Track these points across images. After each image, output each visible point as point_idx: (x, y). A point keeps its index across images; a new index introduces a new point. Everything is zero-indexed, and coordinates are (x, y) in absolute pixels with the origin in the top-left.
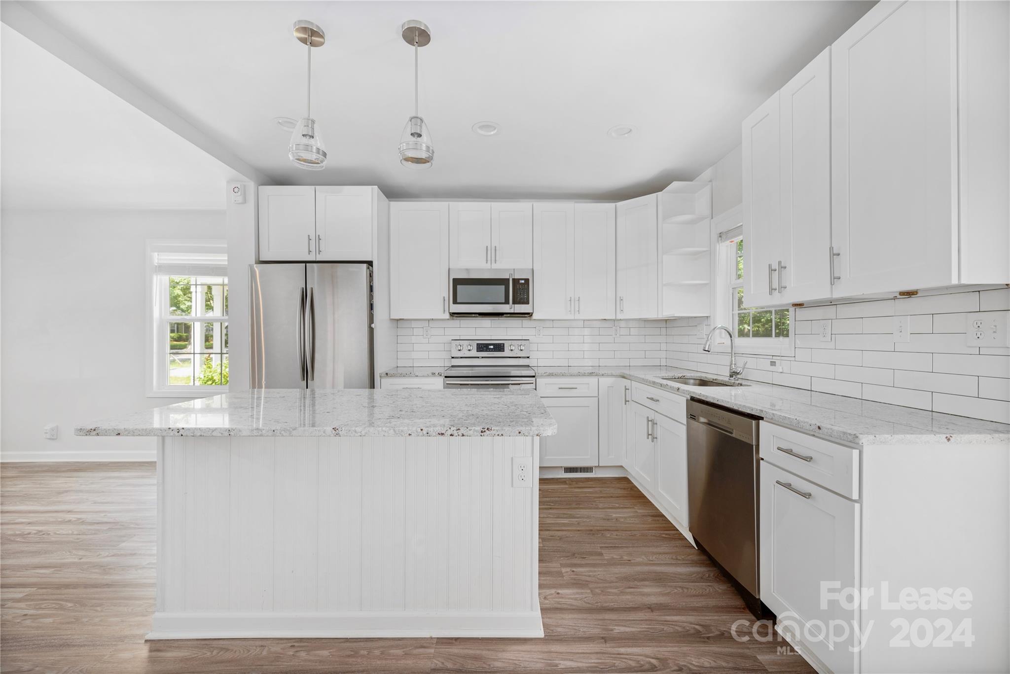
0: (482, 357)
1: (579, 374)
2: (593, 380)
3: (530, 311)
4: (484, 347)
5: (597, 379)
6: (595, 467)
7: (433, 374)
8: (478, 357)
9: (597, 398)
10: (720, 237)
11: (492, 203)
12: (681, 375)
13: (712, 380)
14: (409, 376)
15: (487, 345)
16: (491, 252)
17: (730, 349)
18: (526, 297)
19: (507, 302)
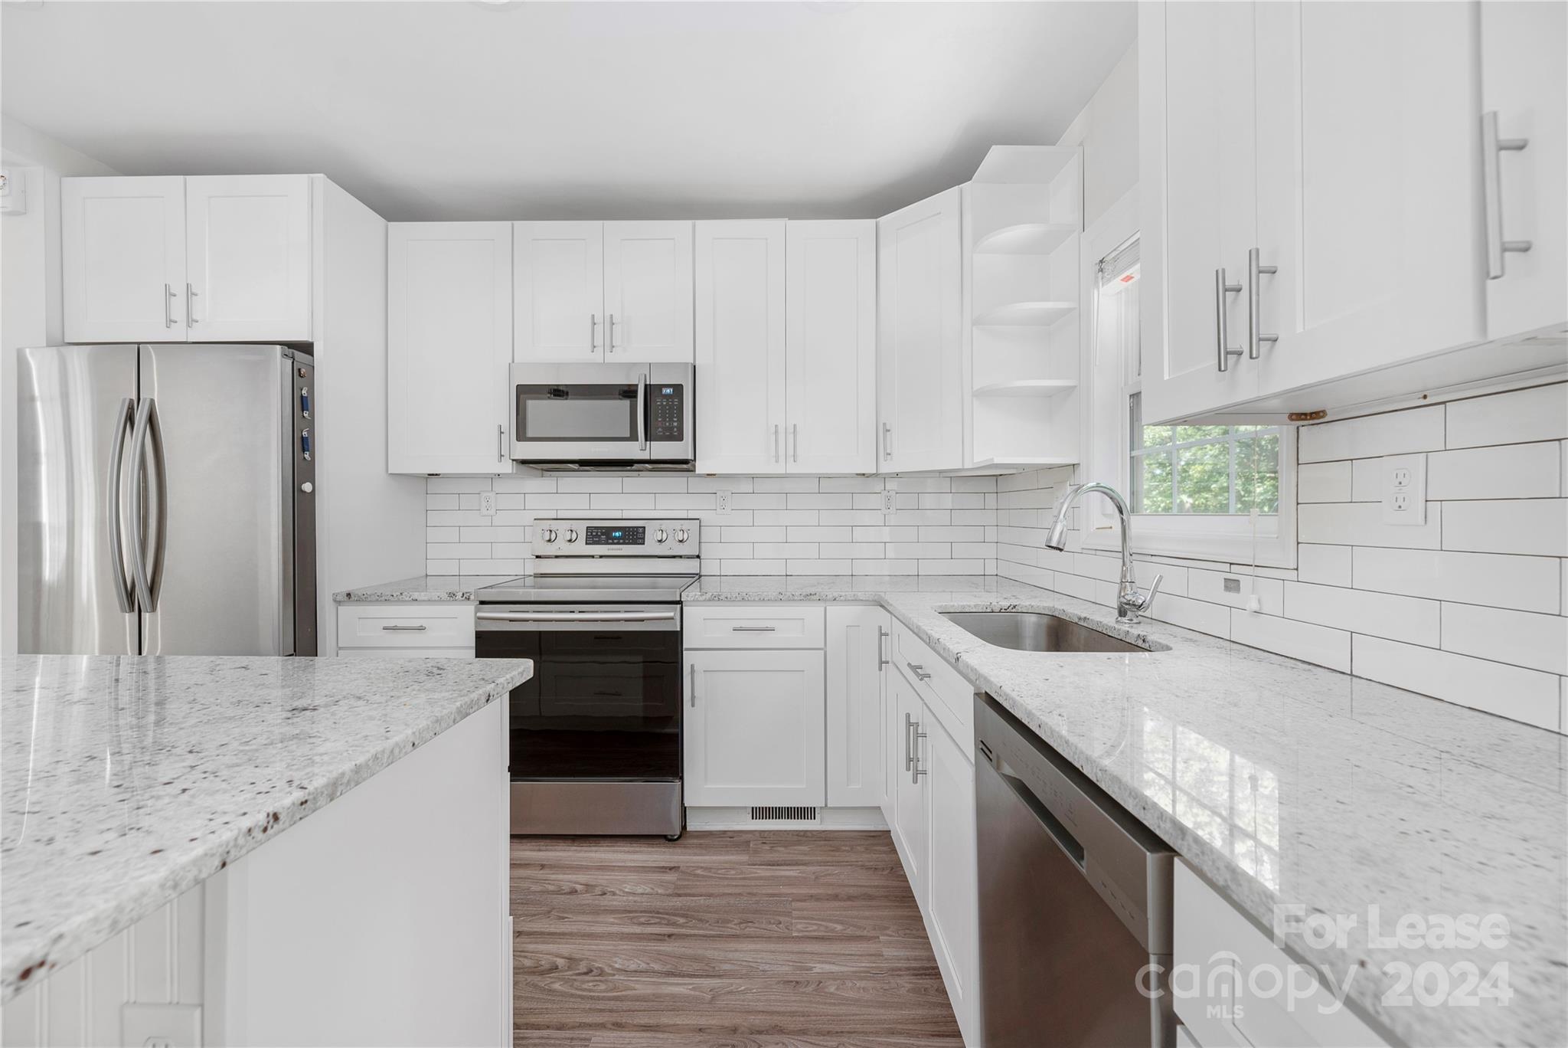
0: (601, 557)
1: (781, 597)
2: (812, 613)
3: (690, 457)
4: (603, 534)
5: (823, 609)
6: (821, 808)
7: (452, 595)
8: (593, 557)
9: (822, 652)
10: (1101, 270)
11: (605, 221)
12: (1005, 604)
13: (1076, 620)
14: (399, 600)
15: (607, 531)
16: (605, 328)
17: (1120, 543)
18: (675, 424)
19: (633, 437)
